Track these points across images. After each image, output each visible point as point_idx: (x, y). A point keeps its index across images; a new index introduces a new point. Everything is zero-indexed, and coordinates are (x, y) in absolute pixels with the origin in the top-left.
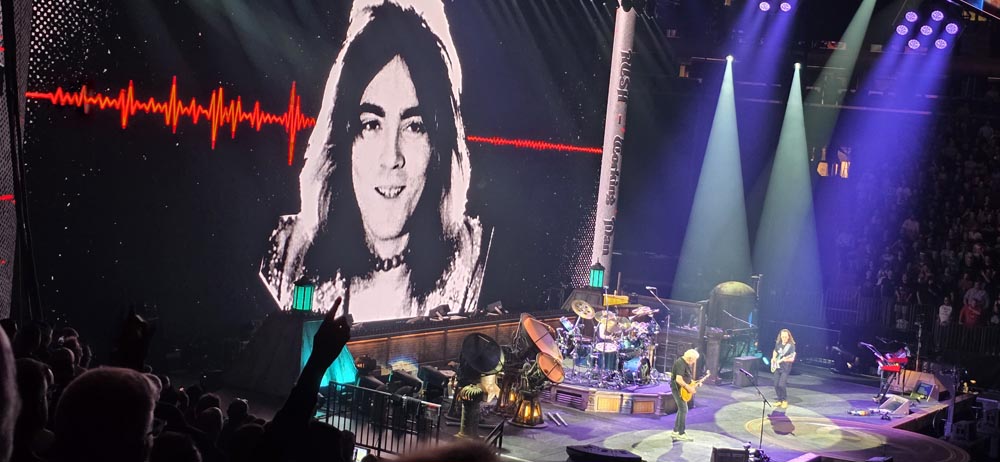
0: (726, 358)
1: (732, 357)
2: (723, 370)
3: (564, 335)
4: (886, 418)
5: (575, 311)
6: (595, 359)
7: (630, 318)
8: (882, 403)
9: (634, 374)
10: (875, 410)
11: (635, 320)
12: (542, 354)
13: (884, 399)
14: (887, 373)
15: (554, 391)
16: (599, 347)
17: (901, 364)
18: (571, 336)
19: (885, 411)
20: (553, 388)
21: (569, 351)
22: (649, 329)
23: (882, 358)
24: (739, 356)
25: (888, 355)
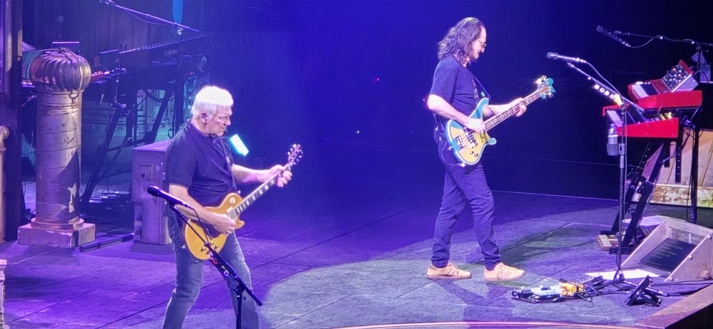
0: (104, 150)
1: (129, 143)
2: (100, 194)
4: (644, 297)
8: (626, 247)
10: (609, 275)
13: (636, 234)
14: (639, 148)
17: (681, 114)
19: (641, 274)
23: (617, 98)
24: (150, 138)
25: (638, 88)
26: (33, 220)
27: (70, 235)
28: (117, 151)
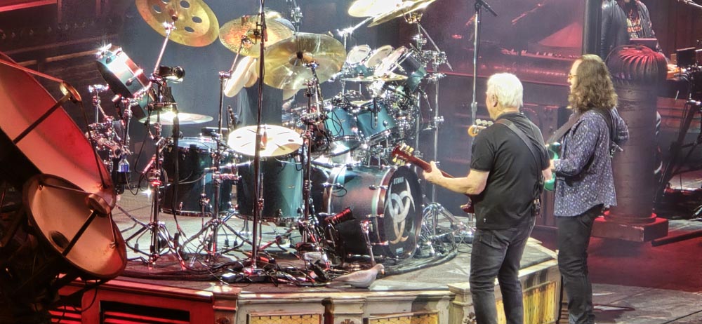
0: (678, 146)
3: (116, 110)
5: (152, 22)
6: (227, 184)
7: (341, 34)
9: (365, 224)
11: (357, 39)
12: (43, 179)
15: (91, 304)
16: (242, 141)
18: (138, 111)
20: (87, 299)
21: (138, 161)
22: (408, 65)
26: (606, 213)
27: (643, 229)
28: (691, 147)
